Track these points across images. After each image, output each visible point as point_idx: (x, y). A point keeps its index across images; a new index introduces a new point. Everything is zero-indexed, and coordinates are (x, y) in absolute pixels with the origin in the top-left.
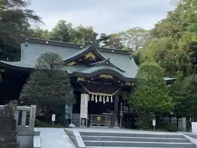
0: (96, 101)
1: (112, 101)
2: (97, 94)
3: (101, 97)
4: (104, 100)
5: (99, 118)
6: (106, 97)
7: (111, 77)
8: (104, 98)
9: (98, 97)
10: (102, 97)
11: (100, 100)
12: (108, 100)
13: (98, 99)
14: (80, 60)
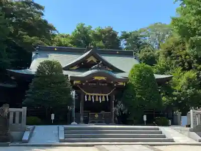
0: (93, 100)
1: (108, 99)
2: (93, 94)
3: (97, 97)
4: (100, 99)
5: (97, 116)
6: (102, 97)
7: (104, 78)
8: (100, 98)
9: (95, 97)
10: (99, 96)
11: (97, 100)
12: (104, 100)
14: (82, 64)
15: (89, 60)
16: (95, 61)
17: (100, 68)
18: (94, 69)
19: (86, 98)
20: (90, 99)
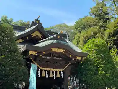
3: (51, 73)
4: (54, 75)
7: (62, 51)
13: (49, 74)
14: (27, 38)
15: (34, 35)
16: (40, 36)
17: (59, 39)
18: (52, 39)
19: (39, 73)
20: (43, 75)
